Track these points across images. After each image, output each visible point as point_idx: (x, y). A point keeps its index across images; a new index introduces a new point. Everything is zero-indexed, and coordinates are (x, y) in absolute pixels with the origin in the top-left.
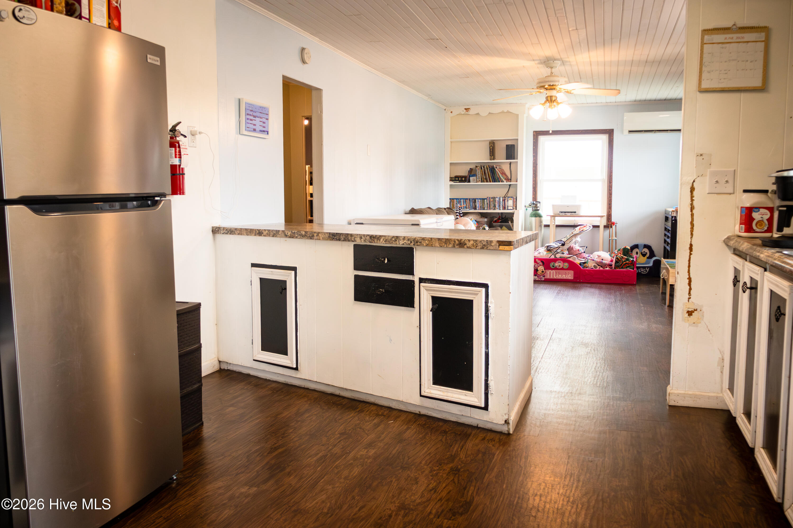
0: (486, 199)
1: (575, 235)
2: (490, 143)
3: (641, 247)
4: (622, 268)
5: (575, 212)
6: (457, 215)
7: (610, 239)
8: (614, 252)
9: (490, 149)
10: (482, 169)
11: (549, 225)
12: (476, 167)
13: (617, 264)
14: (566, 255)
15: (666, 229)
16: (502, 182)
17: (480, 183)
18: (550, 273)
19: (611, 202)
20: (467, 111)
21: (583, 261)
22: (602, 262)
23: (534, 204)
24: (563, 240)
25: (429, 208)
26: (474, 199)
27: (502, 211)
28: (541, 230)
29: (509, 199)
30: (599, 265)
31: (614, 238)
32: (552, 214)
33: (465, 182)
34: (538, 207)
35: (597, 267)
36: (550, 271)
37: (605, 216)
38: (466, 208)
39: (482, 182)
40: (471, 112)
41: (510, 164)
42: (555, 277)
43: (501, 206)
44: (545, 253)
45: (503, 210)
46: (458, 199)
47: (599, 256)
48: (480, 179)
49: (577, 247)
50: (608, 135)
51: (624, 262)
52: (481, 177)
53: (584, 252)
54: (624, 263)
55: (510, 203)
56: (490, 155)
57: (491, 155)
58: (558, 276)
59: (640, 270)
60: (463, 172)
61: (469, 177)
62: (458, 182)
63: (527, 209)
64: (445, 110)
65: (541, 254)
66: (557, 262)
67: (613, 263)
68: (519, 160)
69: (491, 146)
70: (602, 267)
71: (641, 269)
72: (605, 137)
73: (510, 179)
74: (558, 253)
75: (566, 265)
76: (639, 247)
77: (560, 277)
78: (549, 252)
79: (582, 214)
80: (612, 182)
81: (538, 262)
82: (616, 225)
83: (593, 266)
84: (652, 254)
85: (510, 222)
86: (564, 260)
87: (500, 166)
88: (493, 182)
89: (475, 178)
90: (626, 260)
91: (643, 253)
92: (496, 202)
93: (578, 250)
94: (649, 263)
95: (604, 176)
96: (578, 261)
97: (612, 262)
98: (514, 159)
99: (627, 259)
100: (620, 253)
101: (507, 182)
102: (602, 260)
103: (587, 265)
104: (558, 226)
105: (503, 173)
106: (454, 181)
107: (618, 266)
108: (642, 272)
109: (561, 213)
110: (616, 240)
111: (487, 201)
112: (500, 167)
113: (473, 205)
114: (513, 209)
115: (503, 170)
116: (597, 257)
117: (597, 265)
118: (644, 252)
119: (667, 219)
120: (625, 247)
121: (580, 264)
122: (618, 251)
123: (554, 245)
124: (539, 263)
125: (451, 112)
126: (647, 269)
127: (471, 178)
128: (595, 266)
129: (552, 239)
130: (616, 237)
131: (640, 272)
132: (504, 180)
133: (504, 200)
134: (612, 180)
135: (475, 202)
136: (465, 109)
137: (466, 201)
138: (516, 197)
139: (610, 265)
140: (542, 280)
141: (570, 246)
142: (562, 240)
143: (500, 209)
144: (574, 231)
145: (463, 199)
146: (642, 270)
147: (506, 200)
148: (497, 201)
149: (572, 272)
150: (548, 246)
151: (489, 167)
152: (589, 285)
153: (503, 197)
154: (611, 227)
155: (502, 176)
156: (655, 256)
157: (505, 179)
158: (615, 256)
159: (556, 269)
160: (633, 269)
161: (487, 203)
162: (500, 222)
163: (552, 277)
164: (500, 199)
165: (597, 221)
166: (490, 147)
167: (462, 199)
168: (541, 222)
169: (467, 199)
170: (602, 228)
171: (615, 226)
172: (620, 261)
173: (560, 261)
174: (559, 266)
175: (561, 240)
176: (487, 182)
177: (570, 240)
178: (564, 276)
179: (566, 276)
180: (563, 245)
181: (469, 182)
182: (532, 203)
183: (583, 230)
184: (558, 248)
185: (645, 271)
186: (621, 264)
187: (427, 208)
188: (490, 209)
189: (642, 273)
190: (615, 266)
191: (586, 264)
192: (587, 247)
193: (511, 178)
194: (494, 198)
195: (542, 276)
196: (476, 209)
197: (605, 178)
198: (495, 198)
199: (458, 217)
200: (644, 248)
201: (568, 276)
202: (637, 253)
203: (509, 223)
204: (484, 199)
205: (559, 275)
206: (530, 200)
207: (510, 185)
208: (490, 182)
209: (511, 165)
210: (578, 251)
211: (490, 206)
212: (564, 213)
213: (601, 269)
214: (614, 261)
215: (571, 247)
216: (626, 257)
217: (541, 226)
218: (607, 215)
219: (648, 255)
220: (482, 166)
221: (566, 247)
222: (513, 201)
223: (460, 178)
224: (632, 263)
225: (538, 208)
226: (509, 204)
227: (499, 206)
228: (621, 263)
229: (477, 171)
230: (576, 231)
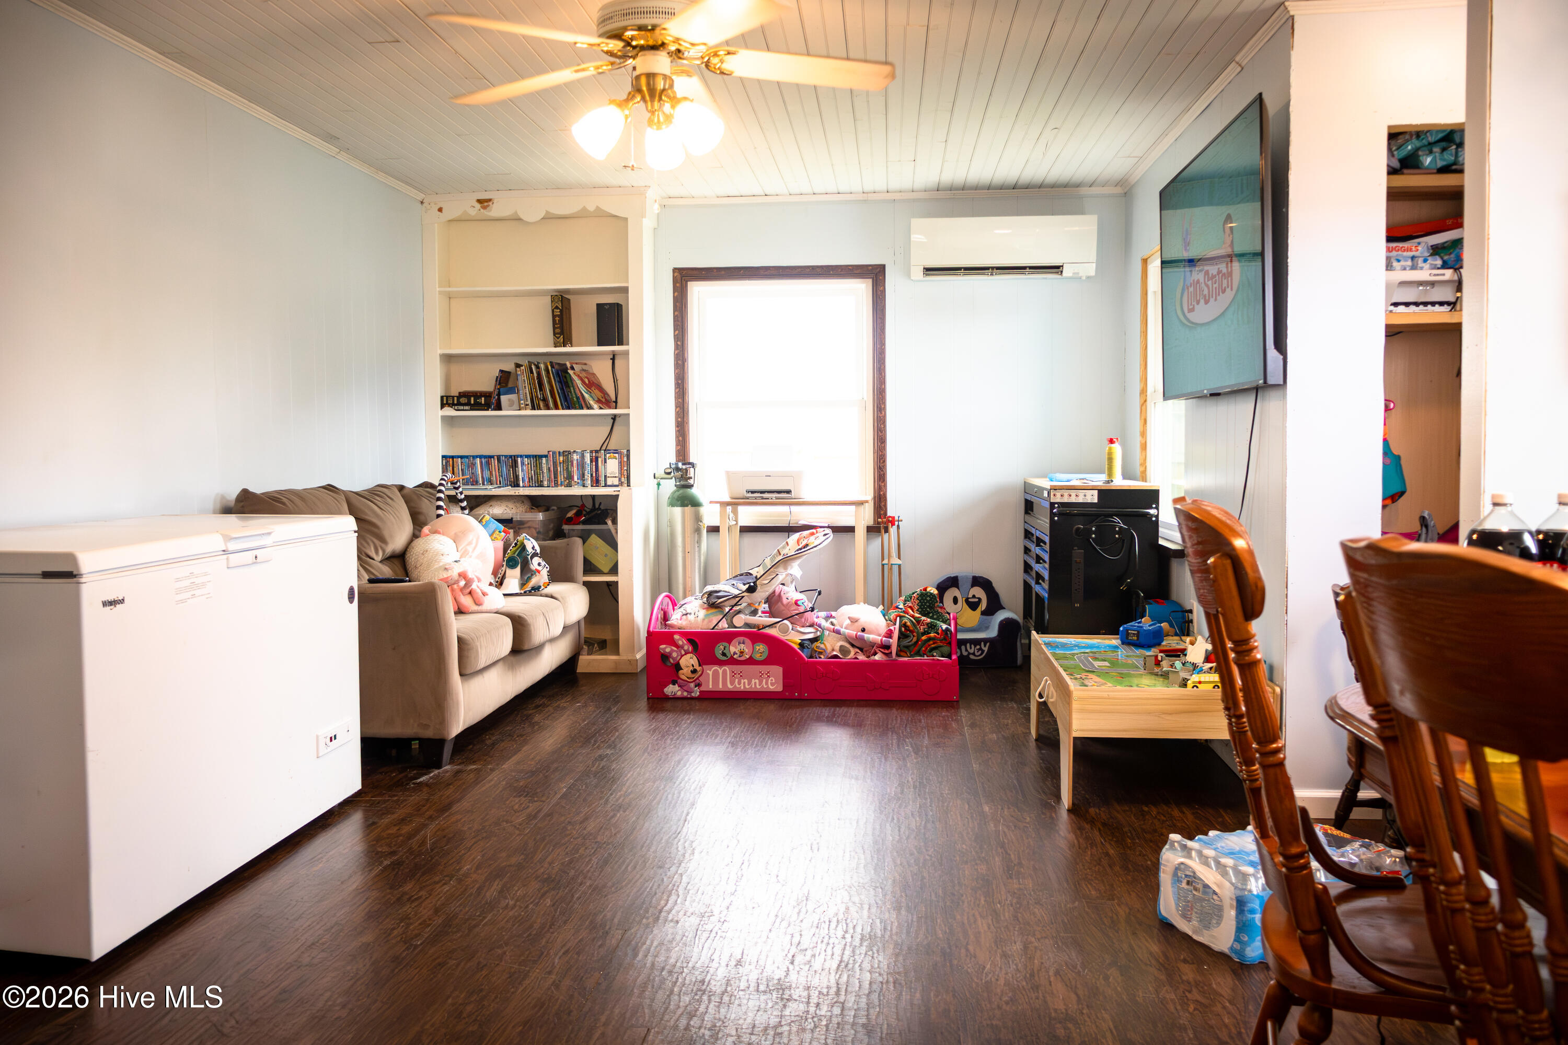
0: (546, 456)
1: (786, 560)
2: (553, 298)
3: (963, 584)
4: (918, 653)
5: (789, 492)
6: (439, 507)
7: (884, 562)
8: (894, 605)
9: (554, 316)
10: (532, 372)
11: (718, 527)
12: (518, 366)
13: (905, 642)
14: (761, 619)
15: (1028, 534)
16: (588, 408)
17: (529, 412)
18: (716, 674)
19: (884, 461)
20: (485, 208)
21: (811, 636)
22: (862, 639)
23: (678, 469)
24: (754, 572)
25: (330, 488)
26: (511, 457)
27: (590, 491)
28: (699, 542)
29: (608, 455)
30: (853, 646)
31: (895, 560)
32: (727, 499)
33: (488, 410)
34: (691, 478)
35: (849, 652)
36: (716, 668)
37: (867, 502)
38: (491, 482)
39: (533, 408)
40: (495, 211)
41: (613, 359)
42: (730, 687)
43: (588, 476)
44: (702, 613)
45: (592, 486)
46: (467, 457)
47: (854, 621)
48: (529, 402)
49: (791, 594)
50: (870, 281)
51: (923, 634)
52: (531, 393)
53: (812, 609)
54: (924, 638)
55: (612, 466)
56: (554, 334)
57: (558, 333)
58: (739, 683)
59: (966, 650)
60: (484, 381)
61: (499, 395)
62: (467, 408)
63: (659, 484)
64: (422, 203)
65: (691, 618)
66: (735, 641)
67: (894, 641)
68: (632, 347)
69: (557, 308)
70: (861, 650)
71: (968, 645)
72: (861, 288)
73: (614, 399)
74: (739, 612)
75: (761, 650)
76: (960, 583)
77: (743, 685)
78: (714, 610)
79: (807, 497)
80: (885, 409)
81: (680, 643)
82: (898, 526)
83: (837, 648)
84: (995, 604)
85: (609, 522)
86: (756, 635)
87: (585, 364)
88: (563, 409)
89: (513, 397)
90: (929, 627)
91: (970, 600)
92: (572, 465)
93: (796, 603)
94: (987, 628)
95: (865, 392)
96: (794, 636)
97: (891, 638)
98: (621, 343)
99: (932, 627)
100: (910, 607)
101: (601, 408)
102: (863, 630)
103: (822, 646)
104: (745, 530)
105: (593, 384)
106: (456, 407)
107: (907, 647)
108: (969, 654)
109: (750, 495)
110: (900, 566)
111: (547, 461)
112: (584, 367)
113: (507, 474)
114: (621, 484)
115: (594, 374)
116: (848, 622)
117: (848, 646)
118: (974, 596)
119: (1029, 507)
120: (925, 589)
121: (801, 645)
122: (905, 601)
123: (726, 587)
124: (682, 647)
125: (440, 210)
126: (985, 646)
127: (503, 398)
128: (842, 649)
129: (726, 571)
130: (899, 558)
131: (965, 653)
132: (592, 402)
133: (595, 460)
134: (884, 403)
135: (514, 465)
136: (479, 201)
137: (488, 463)
138: (628, 451)
139: (886, 647)
140: (693, 695)
141: (771, 591)
142: (751, 574)
143: (584, 486)
144: (784, 548)
145: (481, 457)
146: (971, 648)
147: (600, 460)
148: (575, 462)
149: (778, 670)
150: (710, 594)
151: (552, 367)
152: (826, 712)
153: (591, 452)
154: (887, 531)
155: (589, 393)
156: (1002, 608)
157: (599, 401)
158: (898, 618)
159: (732, 661)
160: (949, 656)
161: (549, 469)
162: (584, 523)
163: (721, 687)
164: (583, 457)
165: (845, 517)
166: (553, 311)
167: (477, 457)
168: (698, 519)
169: (491, 457)
170: (860, 533)
171: (895, 527)
172: (912, 632)
173: (741, 639)
174: (742, 652)
175: (750, 571)
176: (548, 408)
177: (770, 575)
178: (757, 681)
179: (760, 683)
180: (752, 589)
181: (499, 407)
182: (673, 466)
183: (807, 545)
184: (738, 599)
185: (980, 652)
186: (917, 642)
187: (323, 487)
188: (556, 485)
189: (972, 657)
190: (899, 646)
191: (816, 644)
192: (820, 593)
193: (616, 398)
194: (567, 454)
195: (692, 685)
196: (518, 486)
197: (865, 398)
198: (569, 453)
199: (441, 512)
200: (973, 586)
201: (767, 683)
202: (955, 601)
203: (606, 524)
204: (541, 457)
205: (742, 681)
206: (670, 457)
207: (614, 418)
208: (557, 408)
209: (616, 362)
210: (795, 607)
211: (556, 477)
212: (758, 496)
213: (862, 657)
214: (896, 635)
215: (777, 593)
216: (929, 620)
217: (698, 530)
218: (875, 497)
219: (984, 605)
220: (532, 362)
221: (761, 594)
222: (620, 463)
223: (472, 399)
224: (945, 639)
225: (691, 481)
226: (608, 472)
227: (582, 476)
228: (915, 639)
229: (519, 378)
230: (788, 548)
